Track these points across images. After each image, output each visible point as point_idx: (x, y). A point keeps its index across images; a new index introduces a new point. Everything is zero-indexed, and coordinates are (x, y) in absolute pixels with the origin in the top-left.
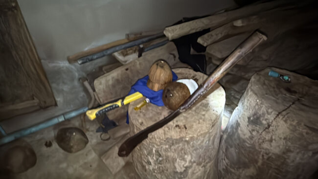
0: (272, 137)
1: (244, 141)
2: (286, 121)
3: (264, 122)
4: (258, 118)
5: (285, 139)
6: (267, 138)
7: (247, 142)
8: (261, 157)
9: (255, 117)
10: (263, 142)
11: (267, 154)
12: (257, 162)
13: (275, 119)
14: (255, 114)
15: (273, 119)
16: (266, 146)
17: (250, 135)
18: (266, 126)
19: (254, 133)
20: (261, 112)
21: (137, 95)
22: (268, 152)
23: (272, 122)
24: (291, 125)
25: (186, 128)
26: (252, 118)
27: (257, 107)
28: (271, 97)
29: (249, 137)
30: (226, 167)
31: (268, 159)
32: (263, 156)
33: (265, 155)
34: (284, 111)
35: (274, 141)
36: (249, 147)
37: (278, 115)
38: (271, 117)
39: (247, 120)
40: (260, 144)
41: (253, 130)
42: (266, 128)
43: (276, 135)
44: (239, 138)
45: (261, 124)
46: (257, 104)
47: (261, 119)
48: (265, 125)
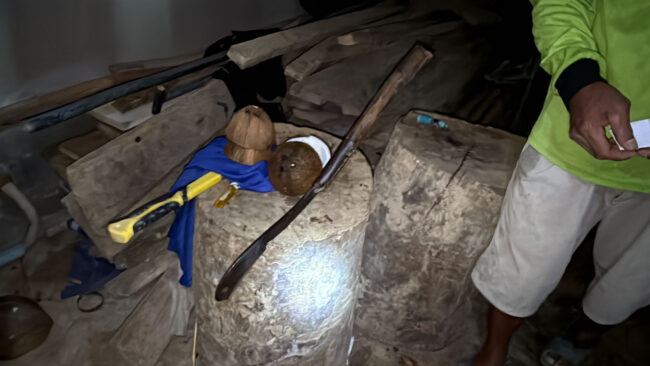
0: (444, 217)
1: (398, 237)
2: (463, 186)
3: (431, 194)
4: (421, 190)
5: (463, 215)
6: (436, 220)
7: (403, 236)
8: (426, 256)
9: (416, 188)
10: (431, 228)
11: (436, 248)
12: (419, 266)
13: (447, 186)
14: (415, 184)
15: (444, 185)
16: (434, 234)
17: (408, 222)
18: (436, 200)
19: (416, 218)
20: (424, 179)
21: (211, 177)
22: (437, 243)
23: (443, 192)
24: (471, 190)
25: (331, 221)
26: (409, 193)
27: (417, 172)
28: (434, 154)
29: (407, 226)
30: (365, 294)
31: (437, 256)
32: (430, 252)
33: (433, 250)
34: (458, 170)
35: (447, 223)
36: (407, 244)
37: (452, 179)
38: (441, 184)
39: (401, 197)
40: (425, 234)
41: (414, 213)
42: (435, 204)
43: (450, 211)
44: (388, 232)
45: (427, 198)
46: (418, 167)
47: (426, 190)
48: (433, 198)
